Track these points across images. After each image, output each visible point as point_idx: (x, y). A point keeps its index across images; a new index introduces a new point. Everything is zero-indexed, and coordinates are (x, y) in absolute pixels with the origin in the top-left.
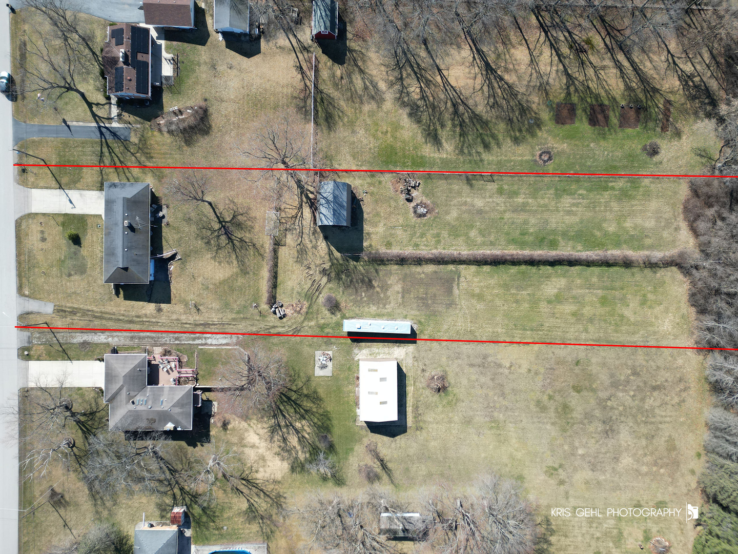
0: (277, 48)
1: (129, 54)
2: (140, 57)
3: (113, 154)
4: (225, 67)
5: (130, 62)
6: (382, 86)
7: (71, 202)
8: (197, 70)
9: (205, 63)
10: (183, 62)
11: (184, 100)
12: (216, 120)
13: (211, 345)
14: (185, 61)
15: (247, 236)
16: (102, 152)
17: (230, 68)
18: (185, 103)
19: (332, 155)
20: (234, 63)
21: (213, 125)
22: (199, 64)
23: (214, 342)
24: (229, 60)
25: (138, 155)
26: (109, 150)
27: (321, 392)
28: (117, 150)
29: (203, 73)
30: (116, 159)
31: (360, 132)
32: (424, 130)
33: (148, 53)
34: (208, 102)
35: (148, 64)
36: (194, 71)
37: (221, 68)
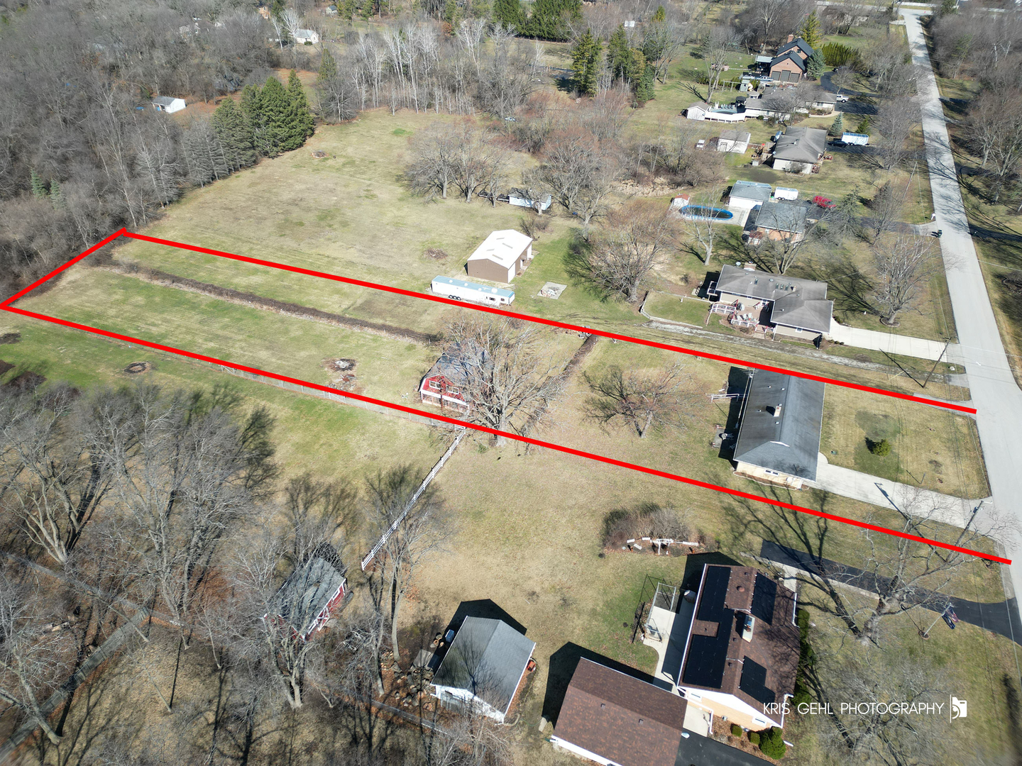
0: (426, 602)
1: (734, 633)
2: (710, 628)
3: (799, 532)
4: (542, 598)
5: (735, 620)
6: (281, 499)
7: (884, 493)
8: (601, 604)
9: (579, 613)
10: (625, 625)
11: (643, 564)
12: (594, 528)
13: (685, 326)
14: (620, 625)
15: (599, 396)
16: (821, 540)
17: (534, 593)
18: (642, 560)
19: (426, 441)
20: (522, 599)
21: (600, 521)
22: (594, 613)
23: (681, 328)
24: (529, 606)
25: (750, 518)
26: (806, 538)
27: (566, 275)
28: (790, 534)
29: (590, 598)
30: (794, 524)
31: (363, 456)
32: (264, 433)
33: (693, 636)
34: (598, 552)
35: (697, 617)
36: (608, 605)
37: (552, 598)
